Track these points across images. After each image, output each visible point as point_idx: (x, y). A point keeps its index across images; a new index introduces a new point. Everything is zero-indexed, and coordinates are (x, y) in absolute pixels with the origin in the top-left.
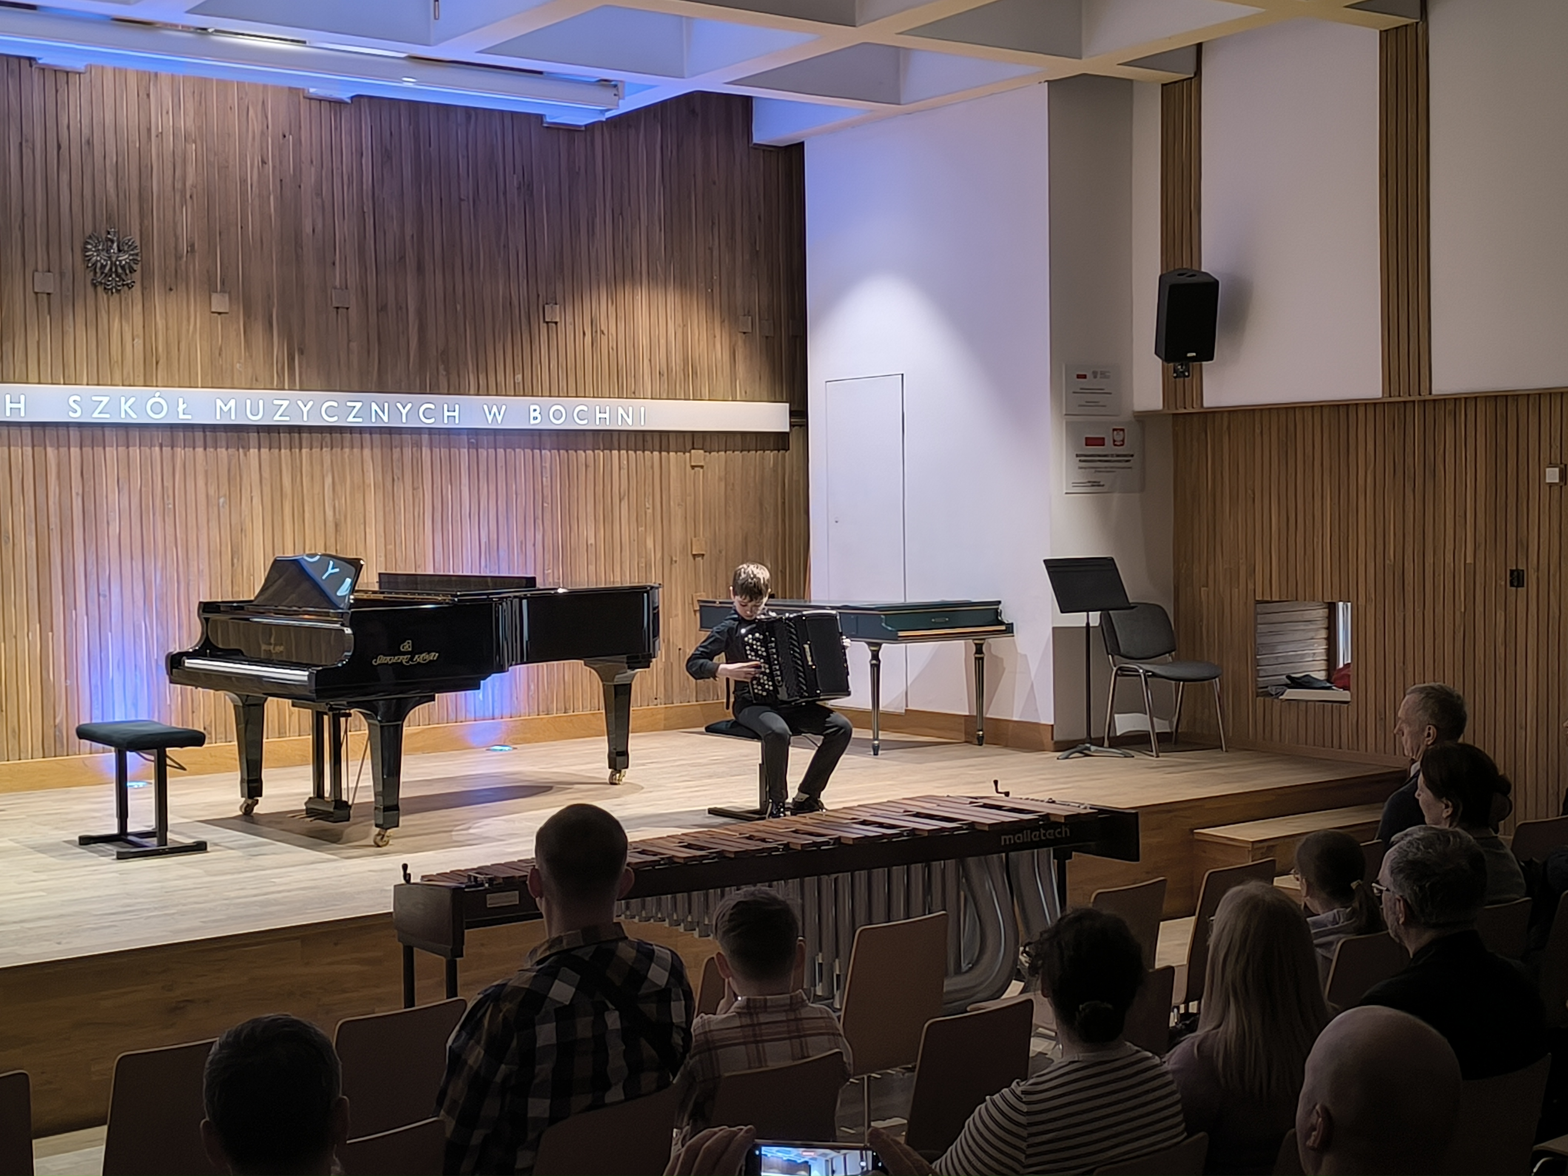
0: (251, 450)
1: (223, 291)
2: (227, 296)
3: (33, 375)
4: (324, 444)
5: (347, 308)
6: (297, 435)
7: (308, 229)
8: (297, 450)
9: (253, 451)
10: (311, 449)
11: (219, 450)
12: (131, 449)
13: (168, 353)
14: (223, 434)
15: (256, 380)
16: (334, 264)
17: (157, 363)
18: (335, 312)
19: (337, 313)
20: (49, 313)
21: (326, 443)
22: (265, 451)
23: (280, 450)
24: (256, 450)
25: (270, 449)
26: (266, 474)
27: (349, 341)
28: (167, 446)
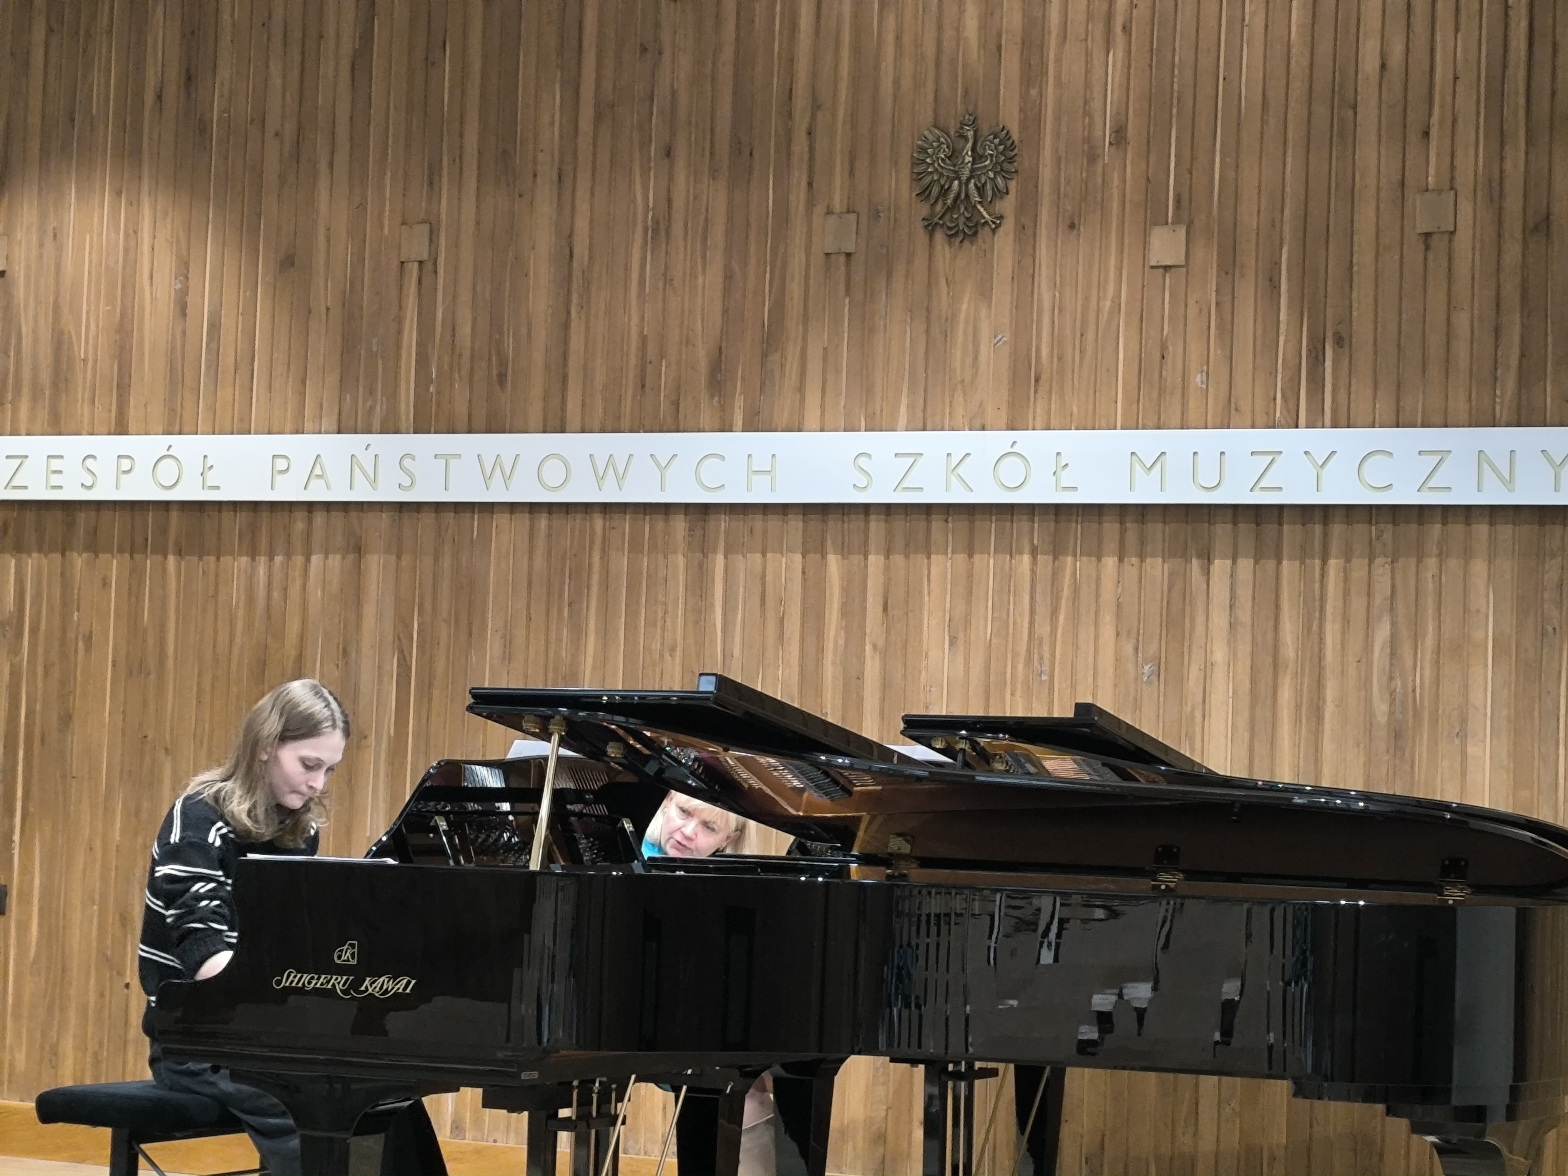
0: (1216, 561)
1: (1177, 221)
2: (1182, 232)
3: (812, 414)
4: (1378, 547)
5: (1452, 233)
6: (1318, 528)
7: (1370, 63)
8: (1317, 562)
9: (1220, 566)
10: (1348, 560)
11: (1149, 560)
12: (977, 557)
13: (1060, 359)
14: (1160, 526)
15: (1236, 410)
16: (1426, 134)
17: (1037, 380)
18: (1422, 247)
19: (1427, 247)
20: (848, 291)
21: (1385, 545)
22: (1245, 565)
23: (1279, 562)
24: (1229, 562)
25: (1256, 562)
26: (1245, 615)
27: (1450, 307)
28: (1045, 553)
